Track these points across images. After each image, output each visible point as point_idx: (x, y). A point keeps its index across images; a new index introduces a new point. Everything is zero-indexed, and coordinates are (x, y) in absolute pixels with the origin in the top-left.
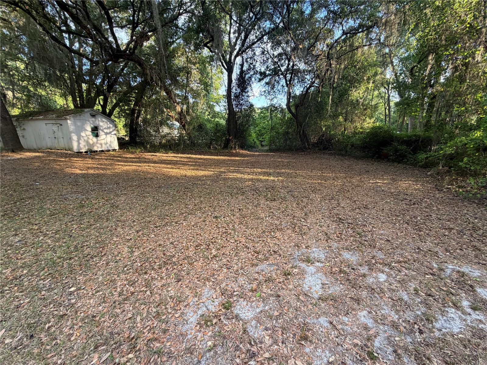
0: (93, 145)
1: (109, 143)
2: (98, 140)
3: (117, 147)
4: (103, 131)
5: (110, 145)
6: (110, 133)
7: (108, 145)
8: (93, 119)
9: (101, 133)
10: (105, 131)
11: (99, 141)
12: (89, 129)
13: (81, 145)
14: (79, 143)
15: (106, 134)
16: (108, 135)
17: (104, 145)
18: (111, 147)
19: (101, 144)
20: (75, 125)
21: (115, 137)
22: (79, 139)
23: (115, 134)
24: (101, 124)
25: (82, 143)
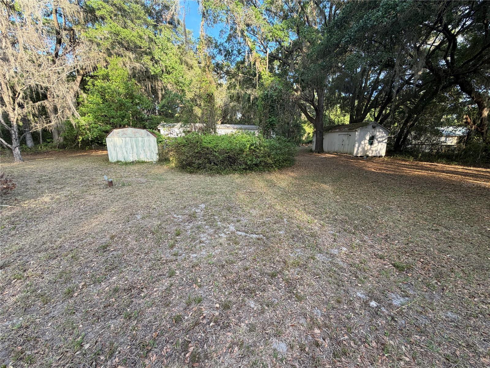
0: (367, 151)
1: (379, 150)
2: (371, 147)
3: (384, 154)
4: (377, 140)
5: (379, 152)
6: (382, 141)
7: (377, 152)
8: (373, 130)
9: (375, 142)
10: (379, 140)
11: (372, 149)
12: (368, 138)
13: (359, 151)
14: (358, 149)
15: (379, 142)
16: (380, 144)
17: (374, 152)
18: (379, 154)
19: (373, 151)
20: (360, 135)
21: (385, 145)
22: (359, 146)
23: (386, 142)
24: (378, 134)
25: (360, 149)
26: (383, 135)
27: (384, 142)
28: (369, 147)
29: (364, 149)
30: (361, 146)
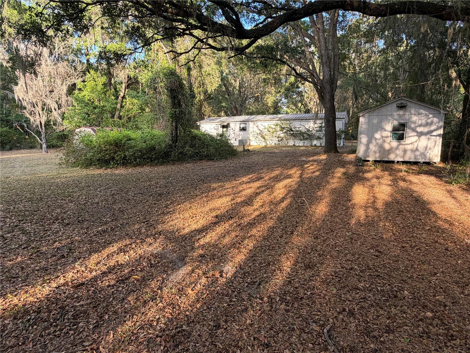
0: (390, 151)
1: (421, 149)
3: (436, 159)
4: (414, 130)
5: (423, 155)
6: (429, 133)
7: (418, 153)
8: (401, 113)
9: (410, 134)
10: (420, 129)
11: (401, 146)
12: (389, 127)
13: (369, 151)
14: (368, 148)
15: (420, 134)
16: (423, 138)
17: (409, 153)
19: (405, 151)
20: (369, 122)
21: (440, 141)
22: (369, 142)
23: (439, 135)
24: (414, 118)
25: (373, 147)
26: (429, 121)
27: (435, 133)
28: (395, 143)
29: (381, 147)
30: (374, 141)
